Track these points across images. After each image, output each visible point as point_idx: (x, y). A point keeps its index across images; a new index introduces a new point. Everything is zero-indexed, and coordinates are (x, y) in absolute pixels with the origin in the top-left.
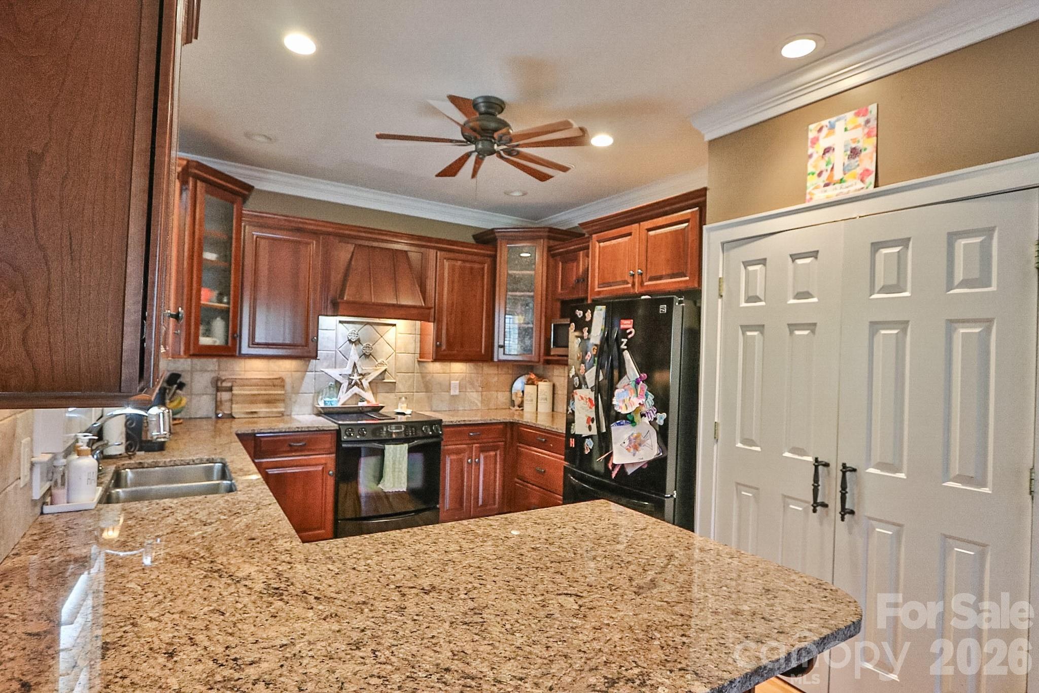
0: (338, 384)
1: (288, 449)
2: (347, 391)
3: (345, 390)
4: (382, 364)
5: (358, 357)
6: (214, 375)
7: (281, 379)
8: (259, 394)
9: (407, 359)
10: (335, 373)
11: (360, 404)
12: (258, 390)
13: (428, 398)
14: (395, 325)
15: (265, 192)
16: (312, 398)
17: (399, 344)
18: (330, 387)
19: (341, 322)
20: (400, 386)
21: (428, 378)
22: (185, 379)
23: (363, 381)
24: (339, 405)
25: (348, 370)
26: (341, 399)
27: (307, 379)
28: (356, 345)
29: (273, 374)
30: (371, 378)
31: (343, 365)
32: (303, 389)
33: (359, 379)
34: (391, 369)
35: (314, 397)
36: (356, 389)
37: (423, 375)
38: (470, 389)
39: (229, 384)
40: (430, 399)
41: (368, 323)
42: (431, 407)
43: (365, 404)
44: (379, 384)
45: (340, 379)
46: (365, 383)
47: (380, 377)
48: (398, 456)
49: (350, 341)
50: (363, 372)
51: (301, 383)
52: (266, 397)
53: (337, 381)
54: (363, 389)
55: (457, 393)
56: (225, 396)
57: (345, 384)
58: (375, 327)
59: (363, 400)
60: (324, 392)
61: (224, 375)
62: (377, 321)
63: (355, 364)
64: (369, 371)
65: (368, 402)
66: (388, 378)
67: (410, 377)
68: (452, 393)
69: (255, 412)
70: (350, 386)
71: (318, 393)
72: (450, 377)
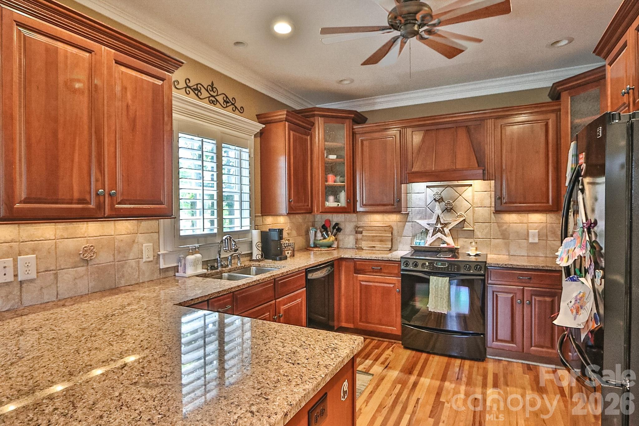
0: (427, 231)
1: (372, 270)
2: (433, 235)
3: (431, 236)
4: (461, 216)
5: (441, 212)
6: (355, 224)
7: (390, 227)
8: (377, 236)
9: (484, 212)
10: (424, 223)
11: (442, 246)
12: (376, 233)
13: (506, 244)
14: (471, 185)
15: (376, 110)
16: (410, 239)
17: (475, 200)
18: (421, 233)
19: (427, 187)
20: (478, 233)
21: (505, 227)
22: (342, 226)
23: (445, 229)
24: (427, 245)
25: (433, 221)
26: (429, 241)
27: (406, 227)
28: (439, 203)
29: (385, 224)
30: (450, 227)
31: (430, 218)
32: (404, 234)
33: (442, 228)
34: (470, 219)
35: (412, 239)
36: (439, 235)
37: (500, 225)
38: (552, 237)
39: (361, 230)
40: (507, 245)
41: (448, 186)
42: (509, 252)
43: (445, 245)
44: (457, 231)
45: (427, 227)
46: (447, 230)
47: (460, 226)
48: (440, 286)
49: (435, 199)
50: (446, 222)
51: (403, 230)
52: (380, 238)
53: (426, 229)
54: (445, 235)
55: (536, 240)
56: (359, 236)
57: (431, 231)
58: (455, 188)
59: (444, 242)
60: (418, 236)
61: (361, 224)
62: (456, 183)
63: (438, 215)
64: (450, 222)
65: (448, 244)
66: (467, 227)
67: (486, 227)
68: (531, 240)
69: (374, 247)
70: (435, 231)
71: (414, 236)
72: (528, 227)
